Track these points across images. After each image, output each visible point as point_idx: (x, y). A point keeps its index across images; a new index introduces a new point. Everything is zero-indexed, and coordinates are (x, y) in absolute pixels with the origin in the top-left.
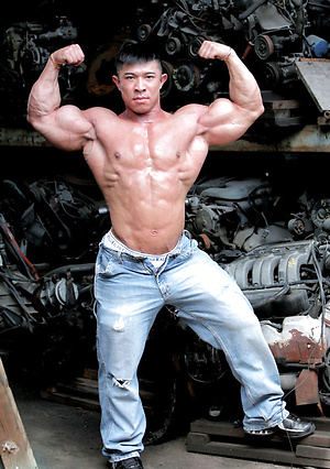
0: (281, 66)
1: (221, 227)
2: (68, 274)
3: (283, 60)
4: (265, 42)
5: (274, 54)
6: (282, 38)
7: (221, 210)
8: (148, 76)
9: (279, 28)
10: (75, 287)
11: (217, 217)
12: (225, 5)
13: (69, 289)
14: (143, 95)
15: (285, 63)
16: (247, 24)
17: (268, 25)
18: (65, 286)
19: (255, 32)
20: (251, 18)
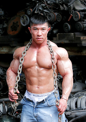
0: (83, 23)
1: (59, 83)
2: (4, 102)
3: (84, 21)
4: (77, 14)
5: (81, 19)
6: (83, 13)
7: (60, 77)
8: (43, 29)
9: (82, 9)
10: (6, 107)
11: (58, 79)
12: (61, 1)
13: (4, 108)
14: (40, 37)
15: (85, 22)
16: (70, 8)
17: (78, 8)
18: (2, 107)
19: (73, 11)
20: (72, 5)
